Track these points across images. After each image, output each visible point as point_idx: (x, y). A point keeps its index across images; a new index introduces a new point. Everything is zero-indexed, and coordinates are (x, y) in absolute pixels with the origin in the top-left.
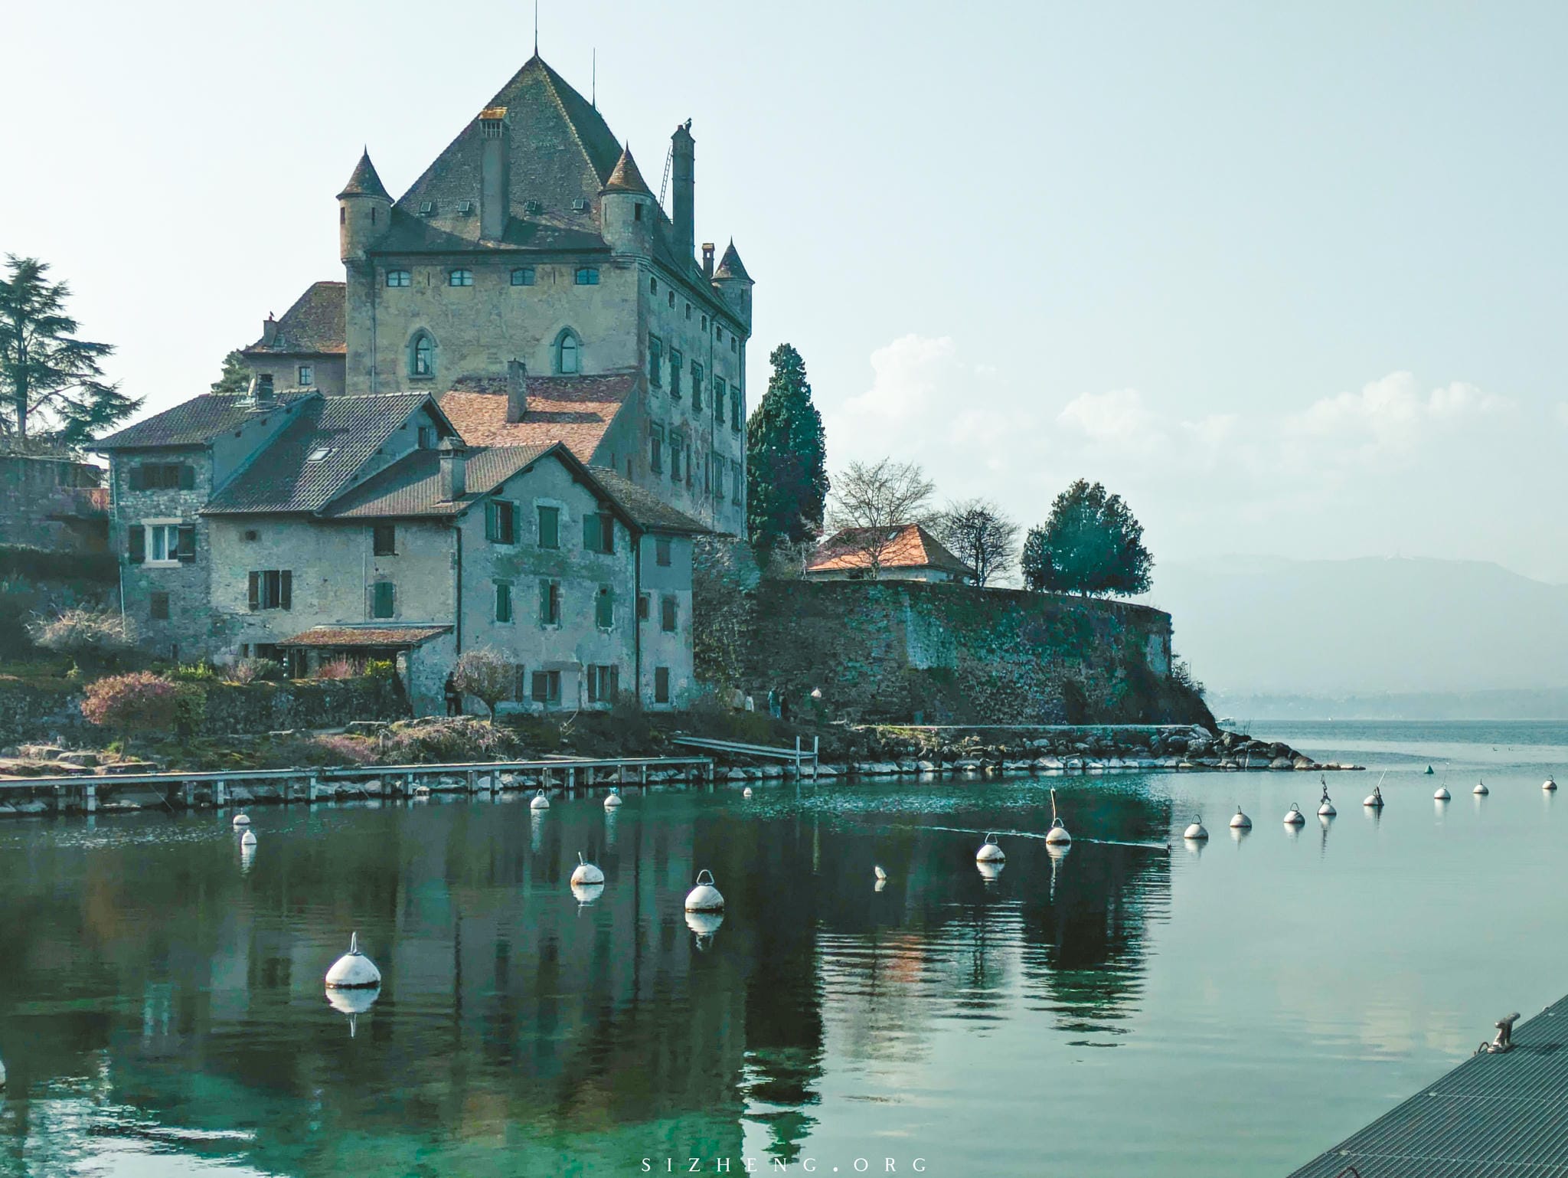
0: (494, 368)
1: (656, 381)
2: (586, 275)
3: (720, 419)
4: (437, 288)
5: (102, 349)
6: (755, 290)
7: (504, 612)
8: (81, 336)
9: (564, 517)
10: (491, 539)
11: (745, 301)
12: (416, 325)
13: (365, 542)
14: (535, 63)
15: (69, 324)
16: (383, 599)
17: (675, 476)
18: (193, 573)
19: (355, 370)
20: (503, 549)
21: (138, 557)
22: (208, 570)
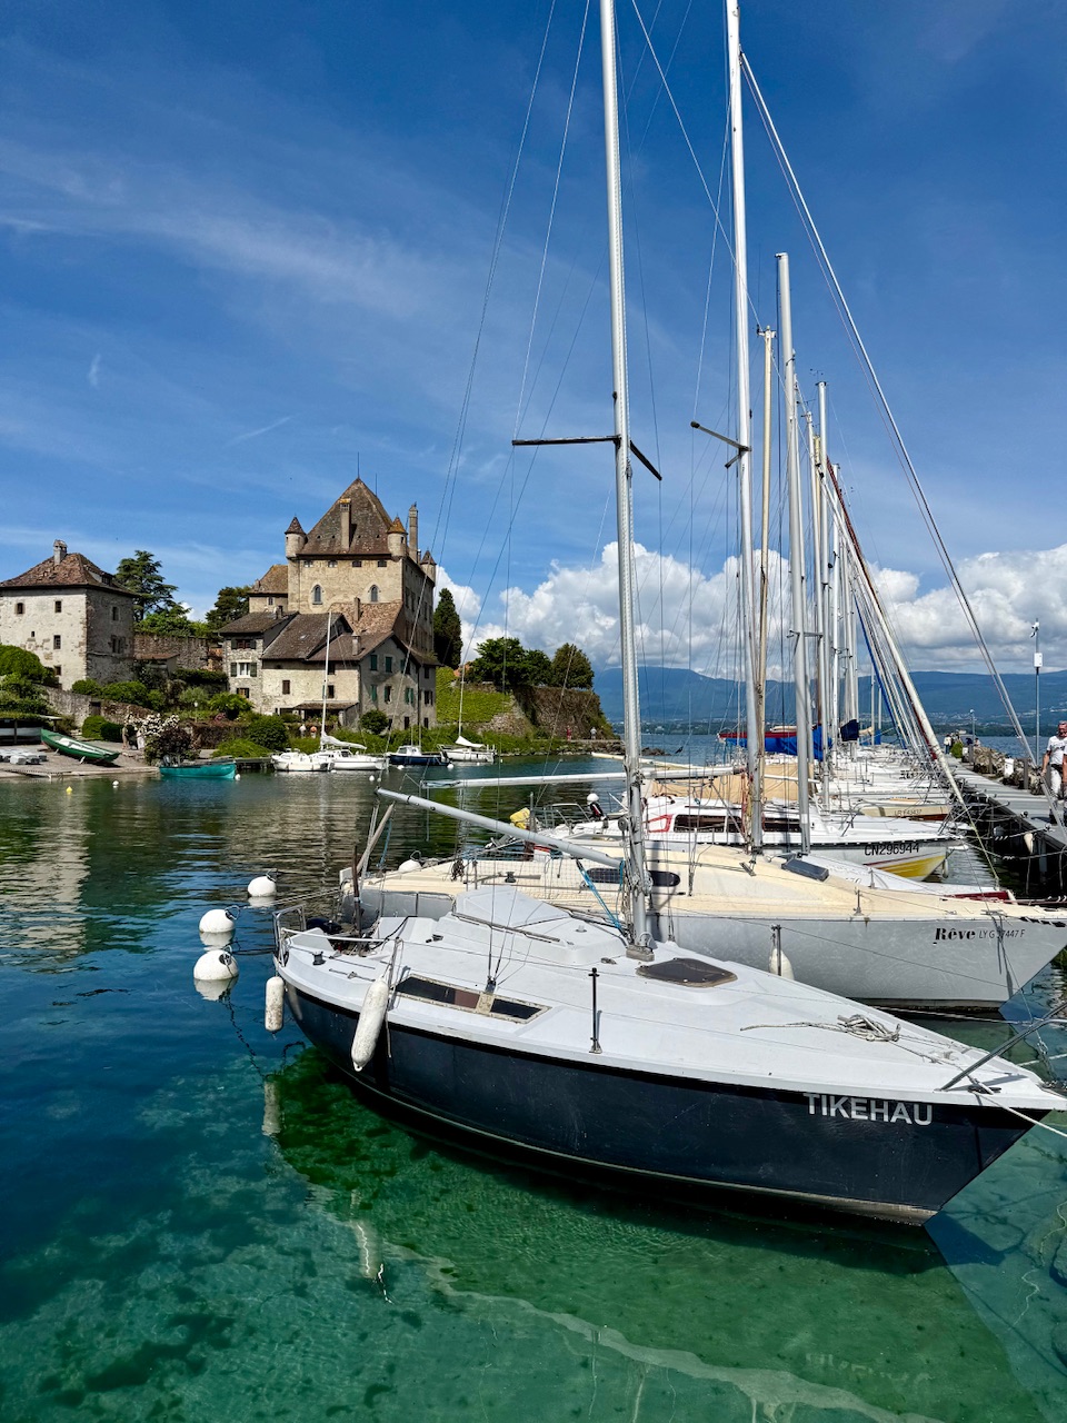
0: (346, 600)
1: (407, 606)
2: (382, 564)
4: (324, 569)
5: (174, 588)
7: (374, 695)
8: (165, 583)
9: (394, 661)
10: (370, 669)
12: (315, 584)
14: (359, 480)
15: (161, 579)
16: (331, 691)
19: (292, 601)
20: (374, 673)
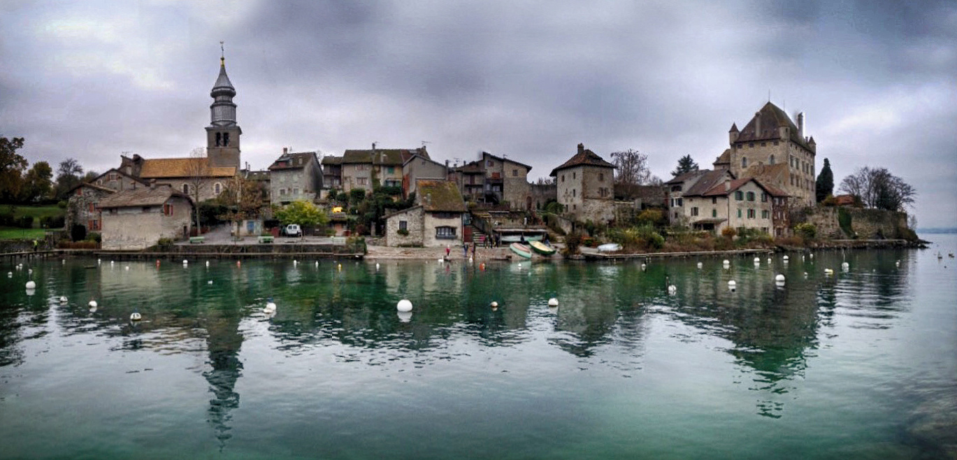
1: (792, 166)
2: (776, 144)
3: (808, 173)
4: (747, 149)
6: (817, 146)
7: (740, 216)
9: (755, 195)
10: (737, 199)
11: (814, 147)
12: (744, 156)
13: (711, 201)
14: (769, 103)
16: (714, 213)
17: (798, 186)
18: (682, 208)
19: (732, 166)
20: (739, 202)
21: (673, 205)
22: (684, 208)
